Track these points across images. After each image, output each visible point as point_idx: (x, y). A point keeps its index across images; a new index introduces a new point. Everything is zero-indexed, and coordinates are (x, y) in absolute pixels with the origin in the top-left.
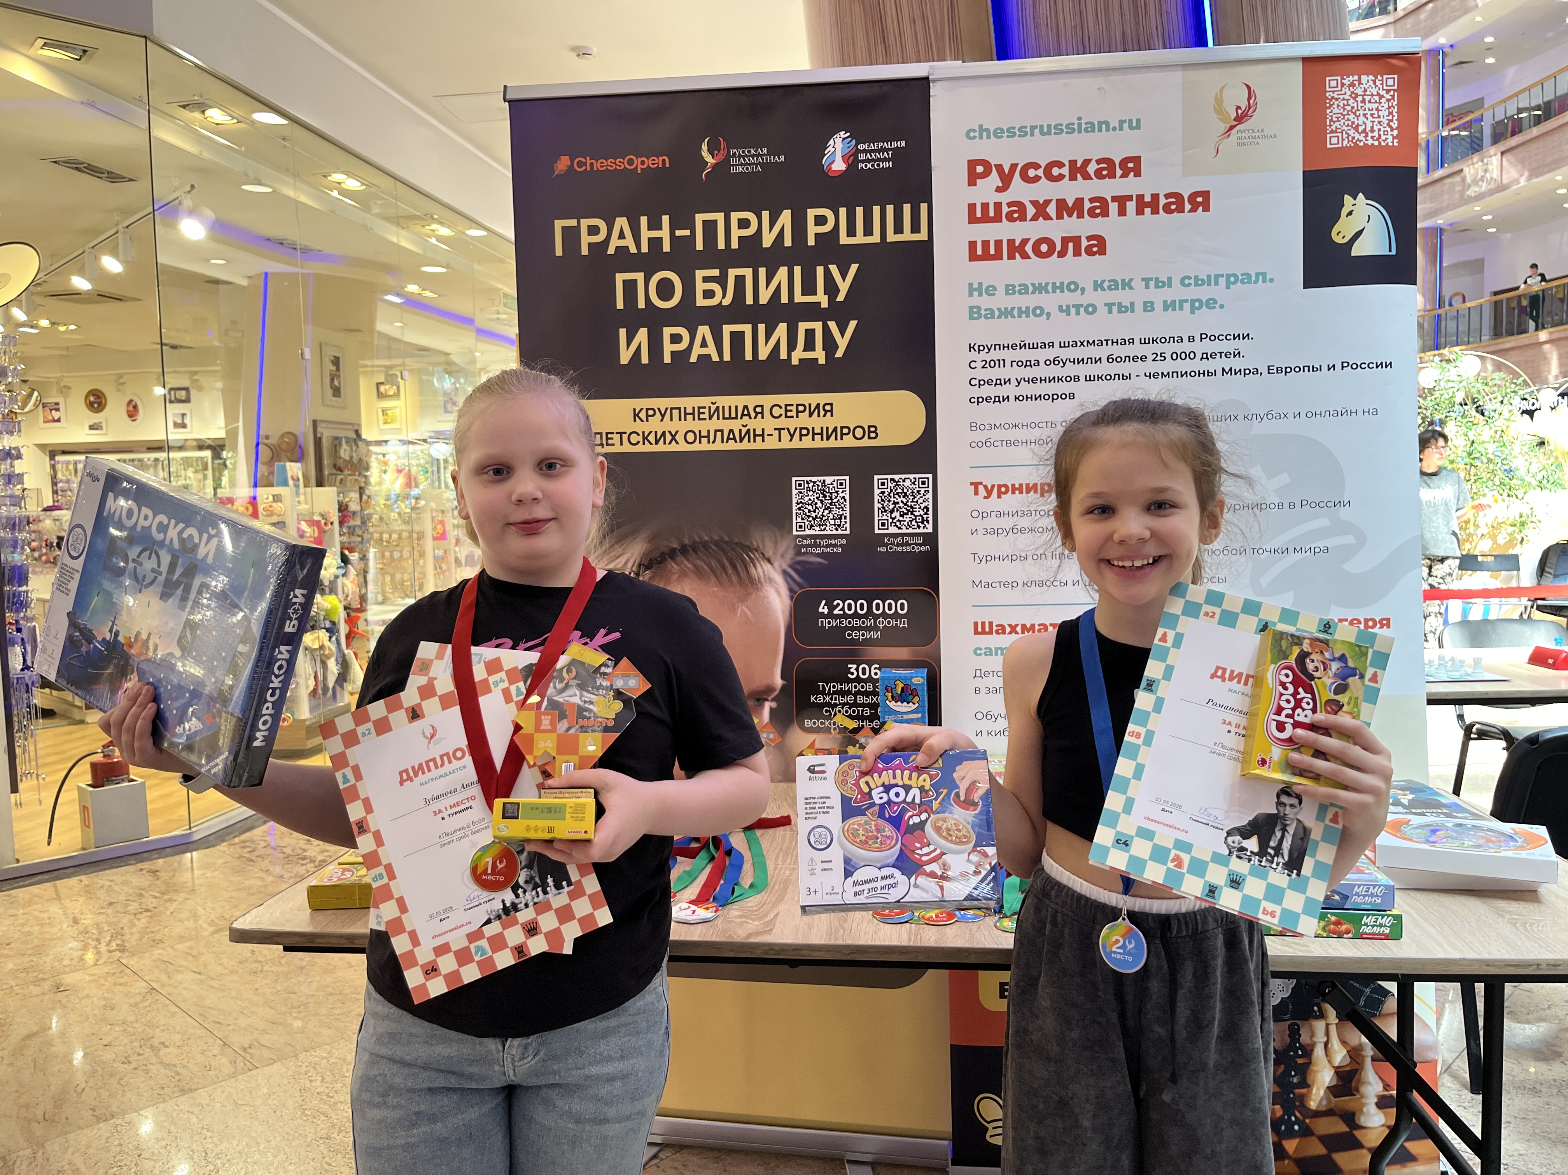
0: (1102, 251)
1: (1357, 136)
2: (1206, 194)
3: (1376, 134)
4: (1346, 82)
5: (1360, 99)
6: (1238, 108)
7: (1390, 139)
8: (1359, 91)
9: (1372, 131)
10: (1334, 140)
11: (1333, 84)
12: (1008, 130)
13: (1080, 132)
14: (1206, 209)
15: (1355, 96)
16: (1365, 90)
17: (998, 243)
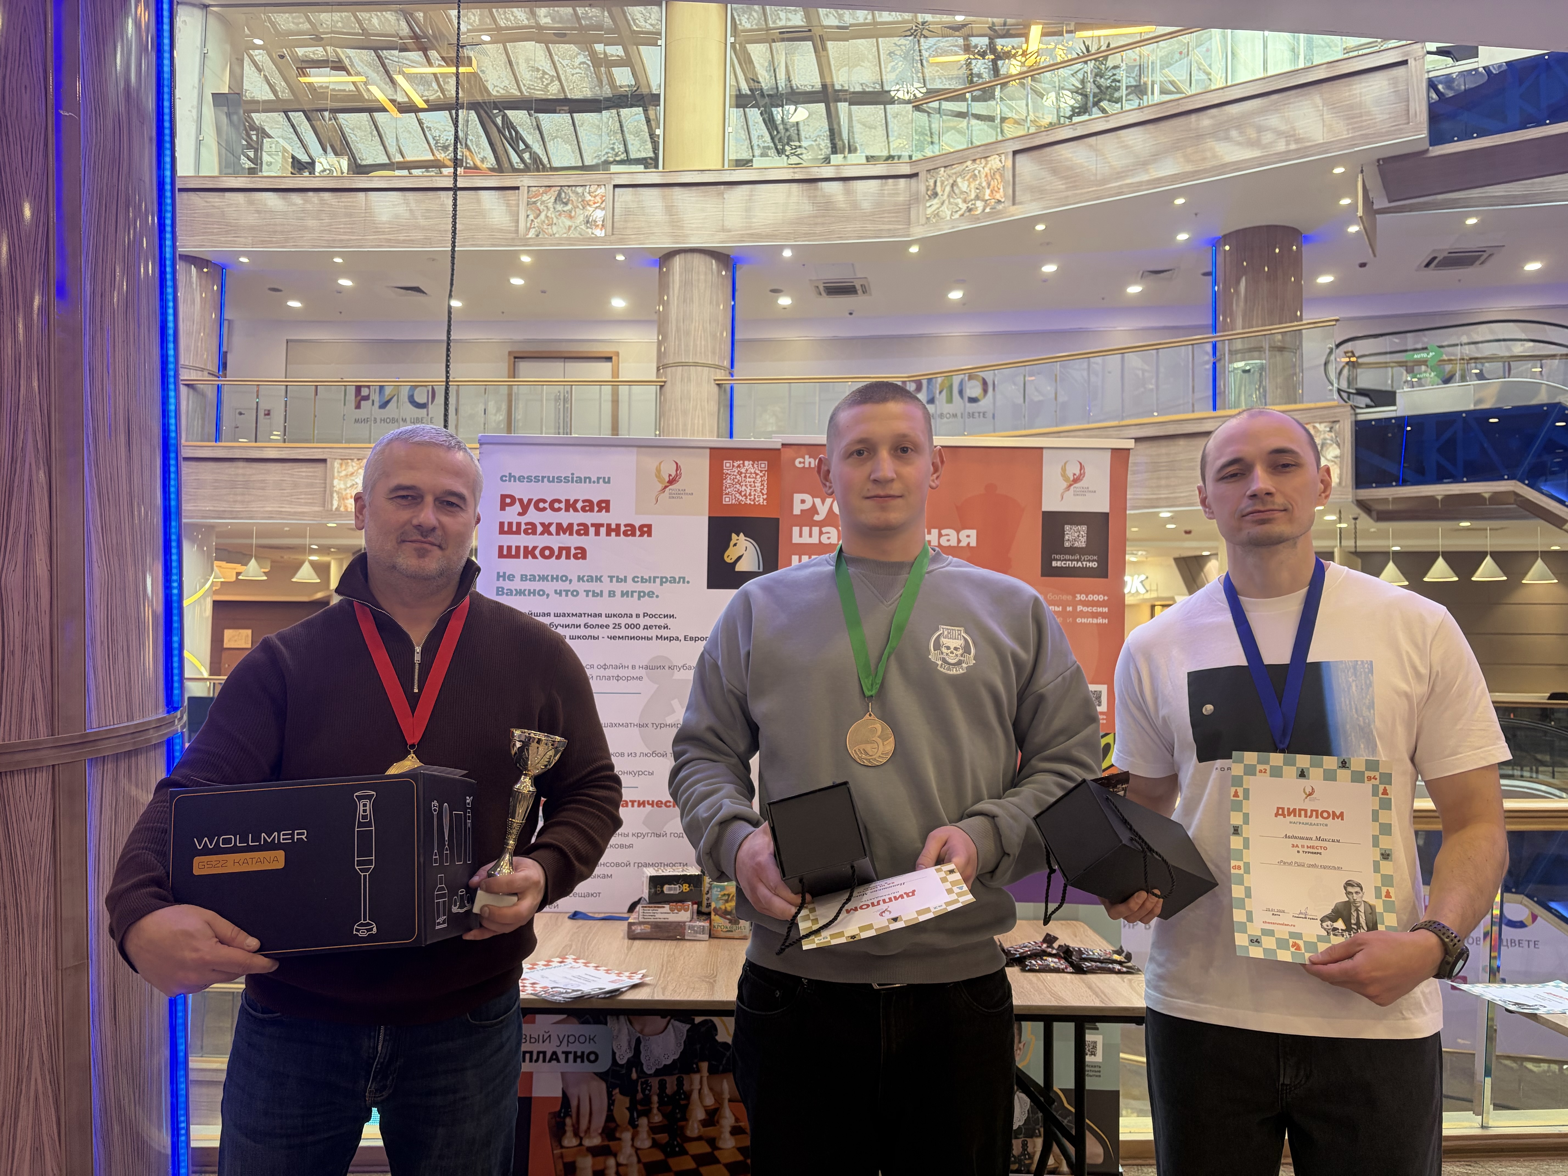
0: (584, 557)
1: (740, 498)
2: (649, 527)
3: (752, 497)
4: (736, 464)
5: (743, 475)
6: (670, 475)
7: (761, 500)
8: (743, 470)
9: (750, 495)
10: (727, 499)
11: (728, 465)
12: (528, 477)
13: (572, 482)
14: (650, 535)
15: (740, 473)
16: (747, 470)
17: (518, 548)
